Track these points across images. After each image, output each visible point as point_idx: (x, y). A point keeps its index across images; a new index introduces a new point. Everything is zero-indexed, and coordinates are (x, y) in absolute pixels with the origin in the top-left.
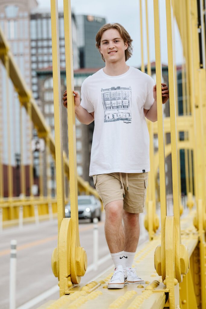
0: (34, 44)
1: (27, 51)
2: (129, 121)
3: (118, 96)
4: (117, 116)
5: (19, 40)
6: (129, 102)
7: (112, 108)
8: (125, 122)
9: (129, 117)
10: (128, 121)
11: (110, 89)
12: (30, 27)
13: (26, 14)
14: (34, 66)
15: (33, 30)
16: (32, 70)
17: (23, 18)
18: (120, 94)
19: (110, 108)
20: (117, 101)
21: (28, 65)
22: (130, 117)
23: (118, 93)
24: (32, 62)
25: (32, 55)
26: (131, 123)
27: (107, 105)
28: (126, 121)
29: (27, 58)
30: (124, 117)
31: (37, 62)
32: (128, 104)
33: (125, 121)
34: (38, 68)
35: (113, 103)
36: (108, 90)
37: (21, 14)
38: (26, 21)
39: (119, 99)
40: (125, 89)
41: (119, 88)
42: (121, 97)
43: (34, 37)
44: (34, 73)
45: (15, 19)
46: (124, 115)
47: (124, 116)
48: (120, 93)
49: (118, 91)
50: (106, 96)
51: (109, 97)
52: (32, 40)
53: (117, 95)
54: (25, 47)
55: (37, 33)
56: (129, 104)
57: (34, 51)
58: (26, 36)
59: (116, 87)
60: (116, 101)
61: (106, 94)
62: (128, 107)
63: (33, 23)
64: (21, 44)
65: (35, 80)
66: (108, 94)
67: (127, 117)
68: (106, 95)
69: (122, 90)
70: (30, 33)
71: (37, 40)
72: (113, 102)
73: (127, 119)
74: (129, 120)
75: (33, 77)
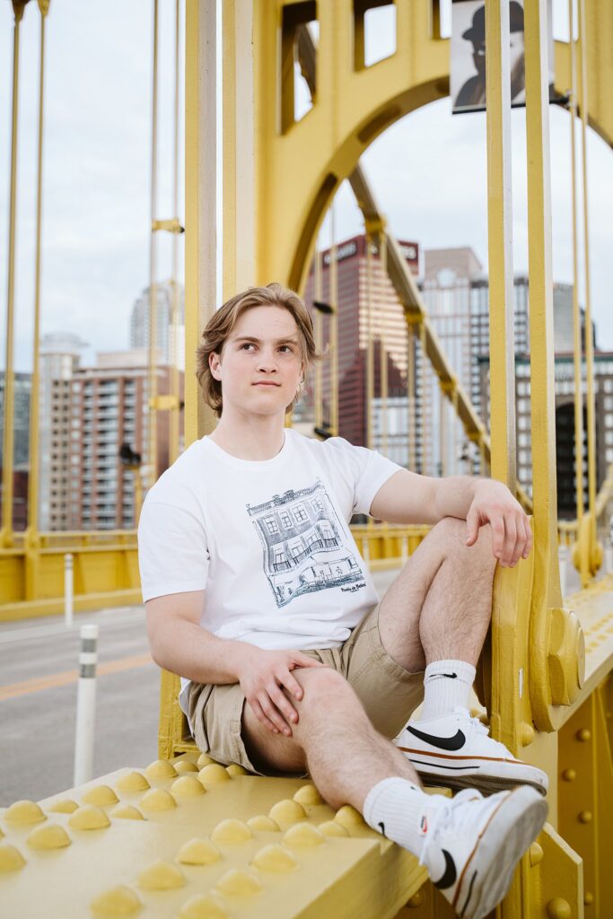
0: (475, 321)
1: (466, 330)
2: (359, 583)
3: (300, 519)
4: (315, 576)
5: (455, 316)
6: (333, 527)
7: (292, 564)
8: (348, 590)
9: (352, 571)
10: (354, 585)
11: (273, 505)
12: (470, 298)
13: (466, 282)
14: (476, 350)
15: (475, 302)
16: (472, 355)
17: (462, 287)
18: (302, 513)
19: (289, 565)
20: (301, 537)
21: (467, 350)
22: (356, 570)
23: (296, 511)
24: (472, 345)
25: (472, 336)
26: (364, 585)
27: (278, 557)
28: (350, 585)
29: (466, 340)
30: (336, 576)
31: (480, 345)
32: (333, 534)
33: (345, 587)
34: (480, 353)
35: (290, 547)
36: (266, 506)
37: (459, 282)
38: (466, 292)
39: (306, 527)
40: (309, 491)
41: (291, 495)
42: (309, 519)
43: (475, 311)
44: (475, 360)
45: (452, 288)
46: (334, 568)
47: (334, 572)
48: (300, 509)
49: (291, 505)
50: (270, 529)
51: (279, 531)
52: (472, 316)
53: (293, 519)
54: (463, 325)
55: (480, 306)
56: (336, 533)
57: (475, 331)
58: (465, 310)
59: (281, 496)
60: (297, 538)
61: (268, 520)
62: (336, 543)
63: (475, 292)
64: (459, 322)
65: (476, 370)
66: (272, 519)
67: (346, 571)
68: (270, 525)
69: (302, 499)
70: (470, 307)
71: (480, 316)
72: (292, 542)
73: (347, 579)
74: (357, 579)
75: (473, 365)
